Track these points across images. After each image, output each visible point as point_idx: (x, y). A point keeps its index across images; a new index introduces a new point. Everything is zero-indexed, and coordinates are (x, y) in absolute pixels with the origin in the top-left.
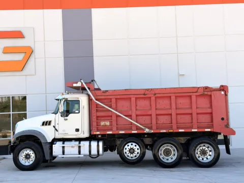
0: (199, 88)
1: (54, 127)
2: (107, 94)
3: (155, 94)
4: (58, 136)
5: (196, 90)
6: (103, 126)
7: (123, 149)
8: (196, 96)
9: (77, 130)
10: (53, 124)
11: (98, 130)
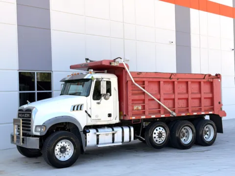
0: (206, 75)
1: (86, 112)
2: (141, 76)
3: (178, 79)
4: (91, 123)
5: (203, 76)
6: (136, 110)
7: (152, 135)
8: (204, 82)
9: (110, 115)
10: (84, 108)
11: (133, 115)
